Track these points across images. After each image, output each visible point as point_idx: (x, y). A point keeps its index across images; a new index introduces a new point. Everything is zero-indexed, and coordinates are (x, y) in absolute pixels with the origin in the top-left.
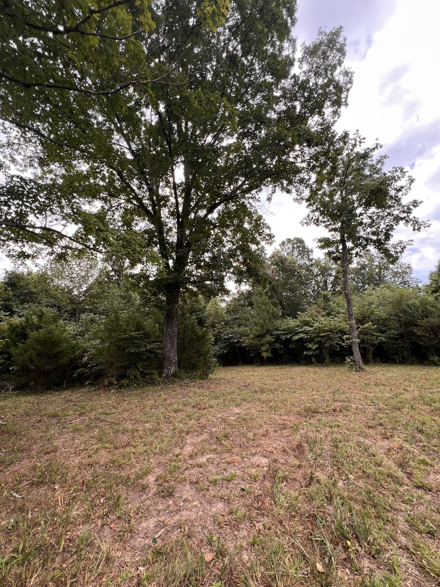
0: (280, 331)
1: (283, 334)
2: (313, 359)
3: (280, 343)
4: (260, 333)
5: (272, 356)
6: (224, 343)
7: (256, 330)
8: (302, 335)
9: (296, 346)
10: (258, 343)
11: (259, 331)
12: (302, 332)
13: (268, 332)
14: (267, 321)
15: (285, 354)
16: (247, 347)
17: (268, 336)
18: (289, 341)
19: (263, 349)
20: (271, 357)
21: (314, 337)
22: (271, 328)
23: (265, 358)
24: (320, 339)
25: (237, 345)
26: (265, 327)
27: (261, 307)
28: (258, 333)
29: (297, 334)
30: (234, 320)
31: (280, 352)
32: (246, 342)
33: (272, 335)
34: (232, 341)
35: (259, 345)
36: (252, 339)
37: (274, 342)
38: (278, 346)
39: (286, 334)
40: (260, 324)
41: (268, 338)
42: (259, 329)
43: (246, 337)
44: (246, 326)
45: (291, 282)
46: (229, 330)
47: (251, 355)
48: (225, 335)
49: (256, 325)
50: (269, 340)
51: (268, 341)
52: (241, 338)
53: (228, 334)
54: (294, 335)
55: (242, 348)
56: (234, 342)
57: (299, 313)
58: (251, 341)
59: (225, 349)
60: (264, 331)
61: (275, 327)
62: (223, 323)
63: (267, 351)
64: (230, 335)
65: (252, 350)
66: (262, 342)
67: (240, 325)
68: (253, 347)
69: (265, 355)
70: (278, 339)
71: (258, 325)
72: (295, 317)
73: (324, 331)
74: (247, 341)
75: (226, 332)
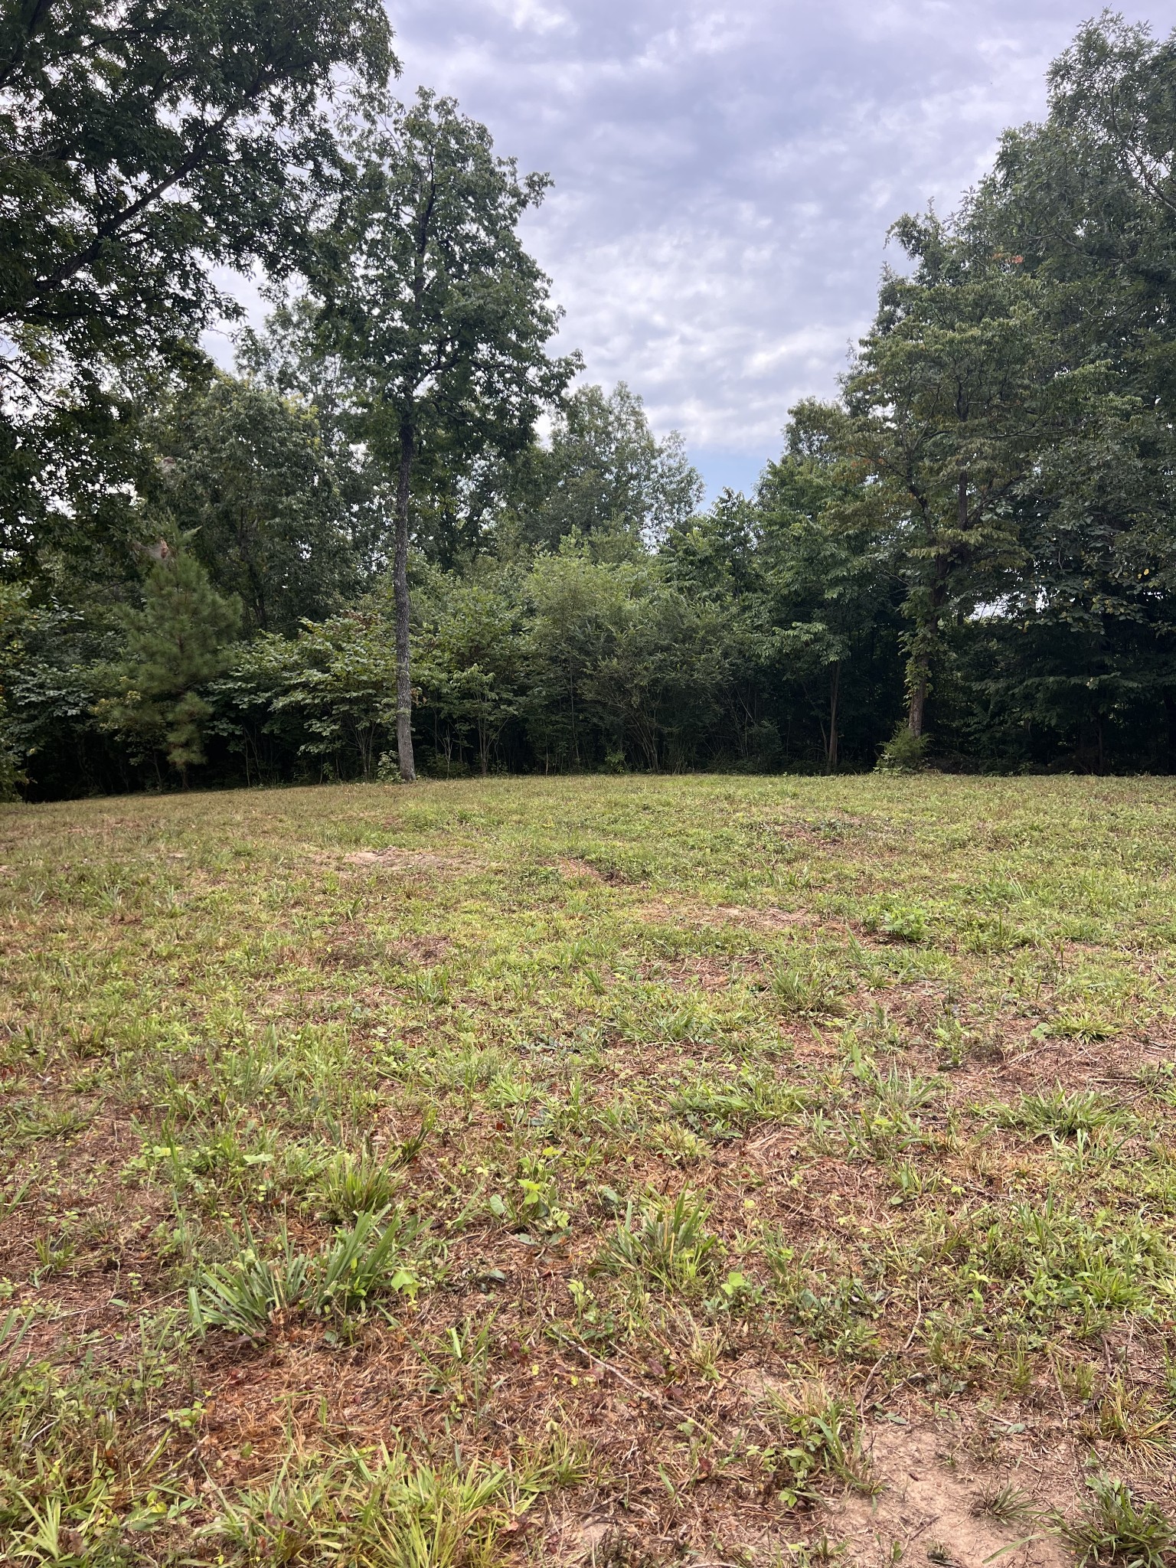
0: (236, 679)
1: (241, 690)
2: (327, 767)
3: (232, 721)
4: (166, 687)
5: (204, 760)
6: (25, 721)
7: (151, 677)
8: (299, 696)
9: (283, 731)
10: (158, 718)
11: (161, 680)
12: (304, 686)
13: (197, 684)
14: (193, 646)
15: (251, 755)
16: (116, 732)
17: (190, 696)
18: (262, 712)
19: (172, 737)
20: (200, 766)
21: (333, 703)
22: (205, 671)
23: (181, 767)
24: (347, 708)
25: (79, 727)
26: (184, 665)
27: (170, 594)
28: (156, 687)
29: (286, 692)
30: (65, 632)
31: (232, 748)
32: (113, 715)
33: (204, 694)
34: (58, 713)
35: (161, 728)
36: (138, 706)
37: (213, 717)
38: (224, 727)
39: (254, 691)
40: (163, 654)
41: (192, 702)
42: (160, 671)
43: (114, 700)
44: (116, 658)
45: (289, 507)
46: (46, 672)
47: (133, 761)
48: (28, 690)
49: (152, 656)
50: (196, 709)
51: (191, 714)
52: (94, 703)
53: (41, 686)
54: (277, 696)
55: (101, 736)
56: (66, 719)
57: (305, 621)
58: (131, 713)
59: (29, 741)
60: (181, 680)
61: (220, 667)
62: (17, 644)
63: (186, 745)
64: (52, 693)
65: (137, 745)
66: (170, 717)
67: (90, 654)
68: (138, 734)
69: (178, 757)
70: (226, 706)
71: (159, 659)
72: (291, 635)
73: (361, 685)
74: (116, 713)
75: (33, 681)
